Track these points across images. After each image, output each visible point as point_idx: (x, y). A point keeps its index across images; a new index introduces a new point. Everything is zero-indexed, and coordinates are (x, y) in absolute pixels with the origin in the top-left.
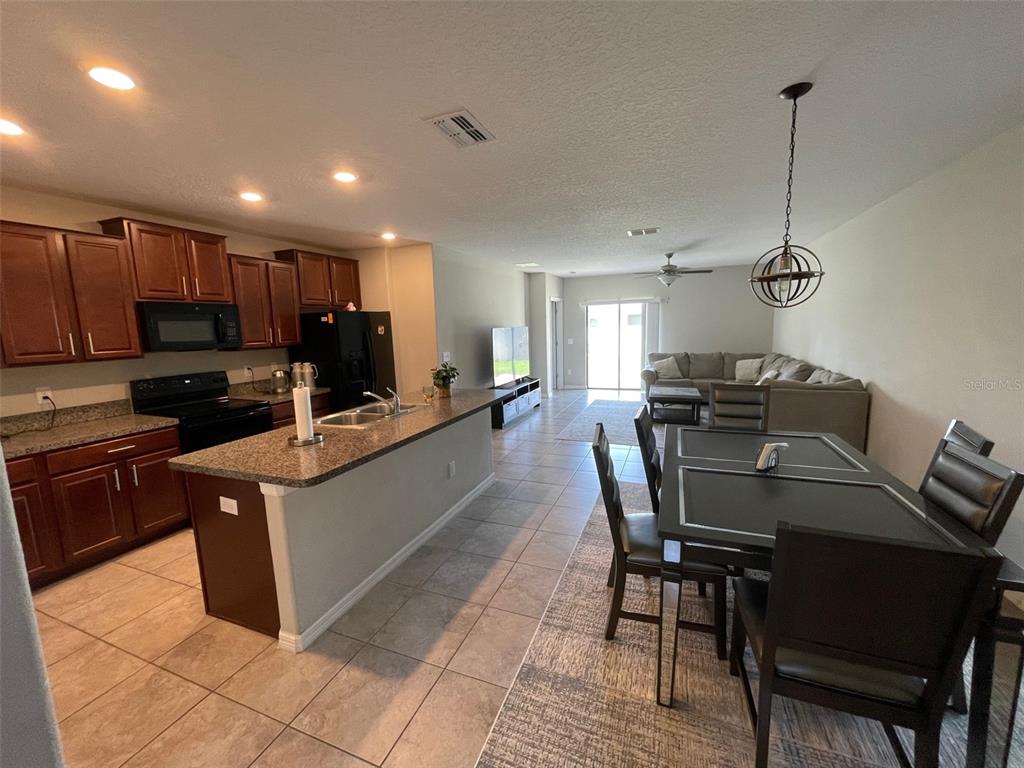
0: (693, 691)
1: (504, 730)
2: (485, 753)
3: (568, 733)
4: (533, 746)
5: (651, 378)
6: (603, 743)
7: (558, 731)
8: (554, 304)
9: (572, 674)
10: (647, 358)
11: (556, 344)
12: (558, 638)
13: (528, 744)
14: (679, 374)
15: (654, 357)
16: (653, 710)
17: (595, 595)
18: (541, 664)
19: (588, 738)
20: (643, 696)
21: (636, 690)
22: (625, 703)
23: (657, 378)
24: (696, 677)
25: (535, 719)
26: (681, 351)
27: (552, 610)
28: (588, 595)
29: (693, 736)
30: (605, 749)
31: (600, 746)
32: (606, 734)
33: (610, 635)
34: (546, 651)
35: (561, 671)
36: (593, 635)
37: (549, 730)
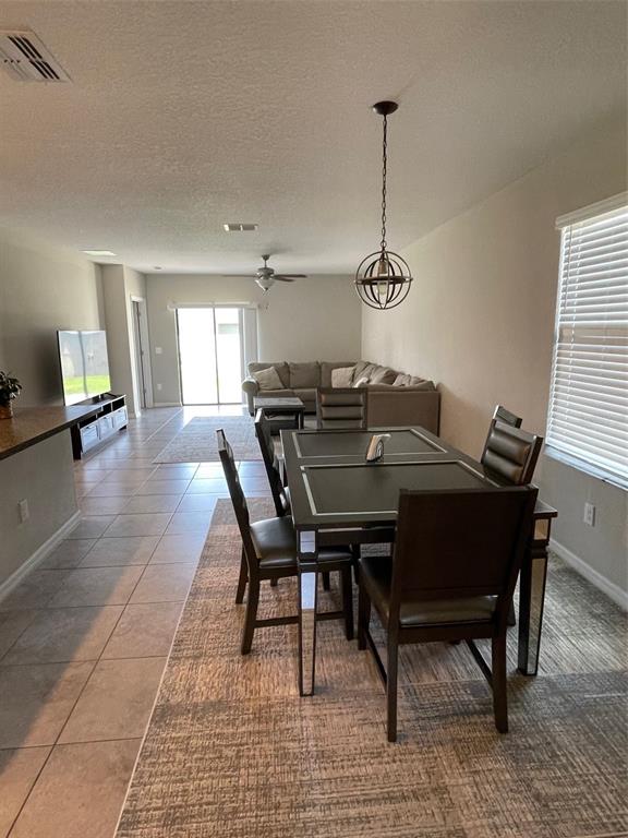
0: (330, 674)
1: (146, 779)
2: (126, 811)
3: (218, 755)
4: (182, 781)
5: (253, 389)
6: (255, 749)
7: (207, 756)
8: (136, 304)
9: (212, 698)
10: (246, 369)
11: (142, 353)
12: (191, 669)
13: (176, 782)
14: (280, 385)
15: (254, 368)
16: (297, 703)
17: (224, 615)
18: (176, 699)
19: (238, 751)
20: (286, 694)
21: (279, 691)
22: (271, 706)
23: (259, 389)
24: (332, 661)
25: (179, 756)
26: (281, 361)
27: (179, 642)
28: (217, 618)
29: (334, 711)
30: (257, 753)
31: (252, 753)
32: (256, 740)
33: (247, 649)
34: (181, 684)
35: (199, 699)
36: (229, 654)
37: (196, 759)
